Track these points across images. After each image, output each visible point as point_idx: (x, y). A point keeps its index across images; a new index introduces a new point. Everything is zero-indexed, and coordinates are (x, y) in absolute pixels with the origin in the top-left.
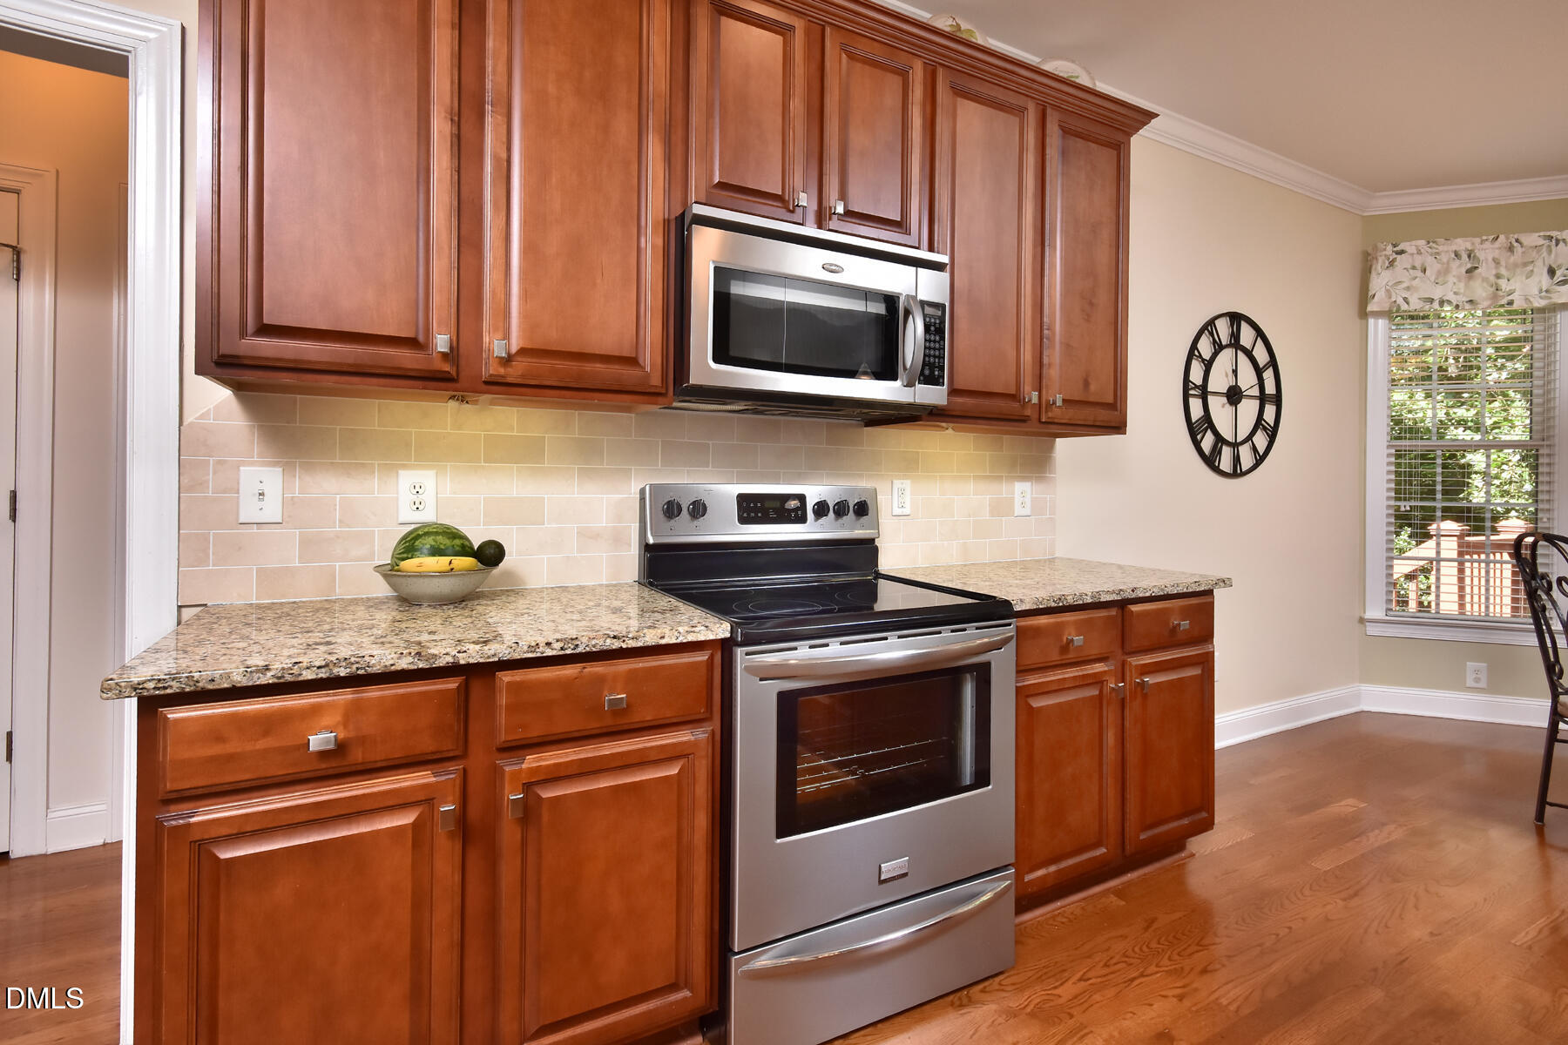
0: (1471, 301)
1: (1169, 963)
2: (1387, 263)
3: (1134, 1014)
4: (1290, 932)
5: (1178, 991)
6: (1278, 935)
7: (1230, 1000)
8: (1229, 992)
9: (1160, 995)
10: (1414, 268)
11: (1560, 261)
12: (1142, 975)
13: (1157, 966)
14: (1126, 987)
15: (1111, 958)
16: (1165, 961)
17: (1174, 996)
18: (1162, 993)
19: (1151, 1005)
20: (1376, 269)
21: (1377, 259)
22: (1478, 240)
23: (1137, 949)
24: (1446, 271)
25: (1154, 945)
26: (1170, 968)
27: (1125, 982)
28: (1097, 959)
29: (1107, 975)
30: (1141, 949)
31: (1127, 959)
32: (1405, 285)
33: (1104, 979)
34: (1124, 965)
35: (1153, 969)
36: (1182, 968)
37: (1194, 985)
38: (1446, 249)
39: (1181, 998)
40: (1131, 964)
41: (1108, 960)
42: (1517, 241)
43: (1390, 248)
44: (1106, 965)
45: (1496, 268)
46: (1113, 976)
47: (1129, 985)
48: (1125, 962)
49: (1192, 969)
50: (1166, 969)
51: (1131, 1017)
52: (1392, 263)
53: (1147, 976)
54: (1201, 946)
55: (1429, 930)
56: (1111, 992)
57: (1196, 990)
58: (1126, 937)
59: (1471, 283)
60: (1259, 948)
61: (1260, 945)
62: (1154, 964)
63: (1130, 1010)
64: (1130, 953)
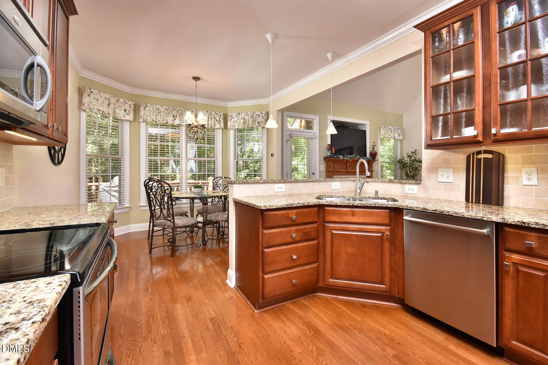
0: (108, 113)
1: (140, 339)
2: (88, 94)
3: (154, 357)
4: (150, 307)
5: (152, 342)
6: (149, 310)
7: (163, 332)
8: (160, 331)
9: (151, 347)
10: (95, 99)
11: (127, 108)
12: (140, 348)
13: (140, 342)
14: (142, 355)
15: (127, 353)
16: (139, 340)
17: (154, 344)
18: (151, 346)
19: (153, 351)
20: (85, 95)
21: (85, 92)
22: (110, 96)
23: (128, 345)
24: (103, 103)
25: (131, 339)
26: (142, 339)
27: (140, 354)
28: (124, 358)
29: (133, 358)
30: (129, 343)
31: (130, 349)
32: (93, 103)
33: (134, 359)
34: (132, 352)
35: (140, 345)
36: (145, 337)
37: (153, 337)
38: (104, 95)
39: (155, 342)
40: (134, 349)
41: (127, 355)
42: (119, 99)
43: (89, 89)
44: (129, 356)
45: (114, 106)
46: (135, 356)
47: (142, 354)
48: (132, 350)
49: (147, 335)
50: (142, 341)
51: (155, 358)
52: (89, 95)
53: (141, 347)
54: (140, 328)
55: (167, 287)
56: (141, 360)
57: (155, 337)
58: (121, 345)
59: (109, 108)
60: (150, 317)
61: (149, 316)
62: (138, 343)
63: (151, 358)
64: (129, 347)
